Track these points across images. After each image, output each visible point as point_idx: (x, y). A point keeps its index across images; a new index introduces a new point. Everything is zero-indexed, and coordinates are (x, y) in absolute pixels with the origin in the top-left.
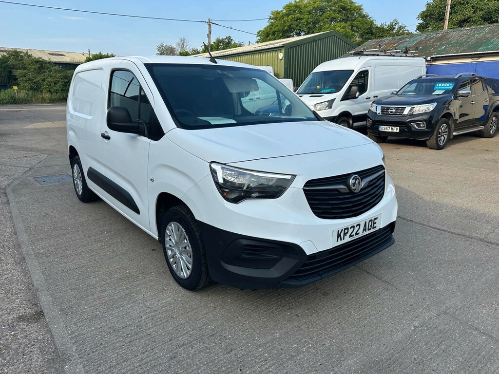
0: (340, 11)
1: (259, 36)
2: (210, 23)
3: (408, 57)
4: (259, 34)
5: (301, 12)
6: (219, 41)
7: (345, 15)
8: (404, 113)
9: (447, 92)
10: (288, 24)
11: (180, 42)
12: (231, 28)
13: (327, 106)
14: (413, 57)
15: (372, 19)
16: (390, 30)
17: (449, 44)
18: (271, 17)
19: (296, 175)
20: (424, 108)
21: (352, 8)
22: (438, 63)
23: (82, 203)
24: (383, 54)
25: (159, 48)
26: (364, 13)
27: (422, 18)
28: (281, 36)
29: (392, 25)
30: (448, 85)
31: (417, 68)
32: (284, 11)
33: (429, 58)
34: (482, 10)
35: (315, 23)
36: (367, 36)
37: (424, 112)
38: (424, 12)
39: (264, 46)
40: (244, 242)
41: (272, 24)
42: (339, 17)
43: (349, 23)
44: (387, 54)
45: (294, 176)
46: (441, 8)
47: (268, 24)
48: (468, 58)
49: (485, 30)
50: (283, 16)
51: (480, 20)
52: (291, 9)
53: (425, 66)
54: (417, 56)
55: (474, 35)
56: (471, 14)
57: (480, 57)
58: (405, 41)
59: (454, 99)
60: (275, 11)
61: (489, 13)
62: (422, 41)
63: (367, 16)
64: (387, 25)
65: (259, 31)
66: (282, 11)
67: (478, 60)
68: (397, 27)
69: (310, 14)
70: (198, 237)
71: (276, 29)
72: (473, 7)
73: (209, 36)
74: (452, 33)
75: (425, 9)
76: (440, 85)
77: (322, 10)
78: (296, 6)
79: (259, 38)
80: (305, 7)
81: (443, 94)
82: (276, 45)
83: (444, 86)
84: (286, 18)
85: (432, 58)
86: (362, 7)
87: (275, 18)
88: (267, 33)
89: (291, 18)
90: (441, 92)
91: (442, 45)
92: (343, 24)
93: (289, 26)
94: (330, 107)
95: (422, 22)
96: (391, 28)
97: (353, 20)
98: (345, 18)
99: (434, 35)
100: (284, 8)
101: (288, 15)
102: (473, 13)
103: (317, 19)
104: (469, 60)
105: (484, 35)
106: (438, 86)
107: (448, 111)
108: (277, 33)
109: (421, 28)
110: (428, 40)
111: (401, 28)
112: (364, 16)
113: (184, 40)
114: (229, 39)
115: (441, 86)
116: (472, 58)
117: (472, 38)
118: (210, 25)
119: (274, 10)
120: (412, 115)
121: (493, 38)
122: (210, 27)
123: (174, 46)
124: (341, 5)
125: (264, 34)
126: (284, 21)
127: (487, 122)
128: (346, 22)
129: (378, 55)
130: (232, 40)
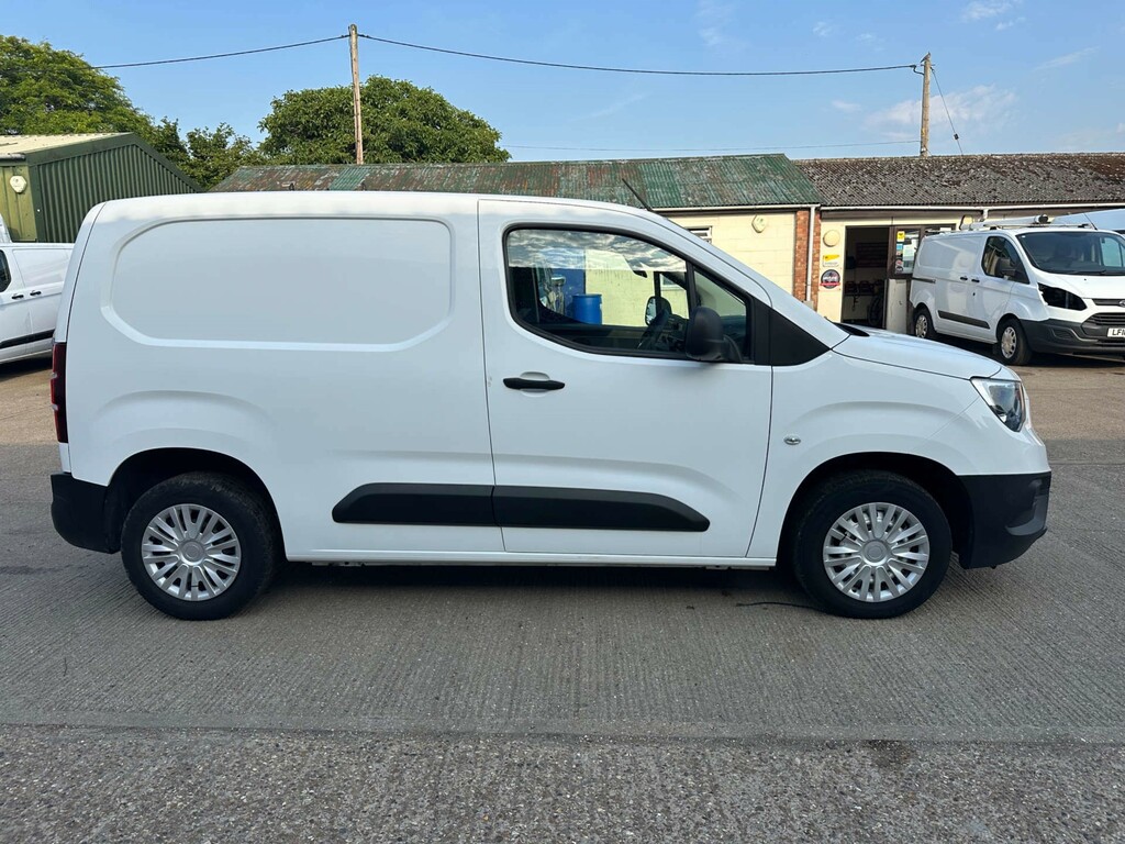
0: (64, 84)
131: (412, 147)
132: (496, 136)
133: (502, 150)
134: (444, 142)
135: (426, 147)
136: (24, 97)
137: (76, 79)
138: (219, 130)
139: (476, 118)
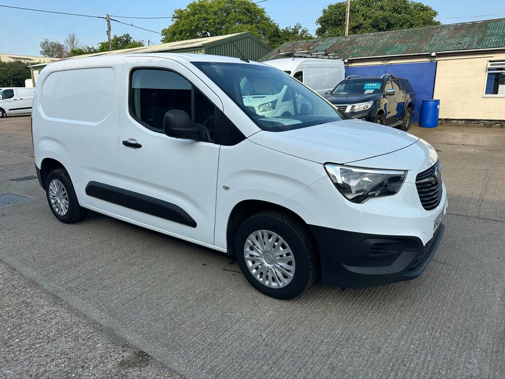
0: (244, 13)
1: (164, 35)
2: (108, 19)
3: (331, 59)
4: (164, 32)
5: (207, 12)
6: (117, 39)
7: (250, 17)
8: (346, 111)
9: (376, 91)
10: (195, 24)
11: (68, 39)
12: (132, 25)
13: (271, 107)
14: (334, 59)
15: (274, 22)
16: (294, 33)
17: (360, 48)
18: (174, 15)
19: (407, 170)
20: (362, 106)
21: (256, 10)
22: (353, 65)
23: (65, 225)
24: (309, 56)
25: (44, 45)
26: (266, 15)
27: (321, 23)
28: (188, 36)
29: (296, 29)
30: (376, 85)
31: (337, 69)
32: (189, 10)
33: (346, 61)
34: (371, 18)
35: (222, 24)
36: (275, 39)
37: (363, 109)
38: (322, 18)
39: (181, 45)
40: (373, 241)
41: (177, 23)
42: (245, 19)
43: (254, 25)
44: (313, 56)
45: (406, 171)
46: (336, 14)
47: (172, 23)
48: (379, 61)
49: (386, 36)
50: (188, 16)
51: (370, 27)
52: (196, 9)
53: (344, 67)
54: (337, 59)
55: (379, 40)
56: (362, 21)
57: (389, 60)
58: (319, 44)
59: (383, 97)
60: (179, 10)
61: (376, 21)
62: (334, 44)
63: (270, 19)
64: (291, 28)
65: (164, 30)
66: (186, 10)
67: (387, 63)
68: (300, 31)
69: (216, 14)
70: (303, 242)
71: (183, 28)
72: (363, 15)
73: (108, 33)
74: (359, 38)
75: (322, 15)
76: (368, 85)
77: (227, 11)
78: (202, 6)
79: (164, 37)
80: (210, 7)
81: (373, 93)
82: (195, 45)
83: (372, 86)
84: (191, 18)
85: (349, 60)
86: (265, 10)
87: (180, 17)
88: (174, 32)
89: (198, 17)
90: (371, 91)
91: (353, 48)
92: (249, 26)
93: (197, 26)
94: (273, 107)
95: (320, 26)
96: (295, 31)
97: (258, 23)
98: (250, 20)
99: (344, 39)
100: (188, 7)
101: (194, 15)
102: (364, 20)
103: (223, 20)
104: (380, 63)
105: (387, 40)
106: (367, 86)
107: (380, 109)
108: (184, 32)
109: (320, 32)
110: (340, 44)
111: (304, 31)
112: (266, 19)
113: (73, 37)
114: (128, 37)
115: (370, 86)
116: (382, 60)
117: (378, 43)
118: (109, 21)
119: (177, 8)
120: (353, 113)
121: (395, 43)
122: (109, 24)
123: (62, 43)
124: (245, 7)
125: (170, 32)
126: (190, 20)
127: (403, 118)
128: (252, 24)
129: (305, 57)
130: (130, 38)
131: (383, 25)
132: (435, 14)
133: (436, 21)
134: (402, 21)
135: (392, 25)
136: (230, 21)
137: (248, 11)
138: (295, 27)
139: (425, 6)
